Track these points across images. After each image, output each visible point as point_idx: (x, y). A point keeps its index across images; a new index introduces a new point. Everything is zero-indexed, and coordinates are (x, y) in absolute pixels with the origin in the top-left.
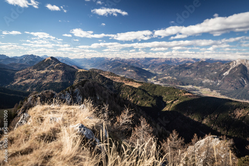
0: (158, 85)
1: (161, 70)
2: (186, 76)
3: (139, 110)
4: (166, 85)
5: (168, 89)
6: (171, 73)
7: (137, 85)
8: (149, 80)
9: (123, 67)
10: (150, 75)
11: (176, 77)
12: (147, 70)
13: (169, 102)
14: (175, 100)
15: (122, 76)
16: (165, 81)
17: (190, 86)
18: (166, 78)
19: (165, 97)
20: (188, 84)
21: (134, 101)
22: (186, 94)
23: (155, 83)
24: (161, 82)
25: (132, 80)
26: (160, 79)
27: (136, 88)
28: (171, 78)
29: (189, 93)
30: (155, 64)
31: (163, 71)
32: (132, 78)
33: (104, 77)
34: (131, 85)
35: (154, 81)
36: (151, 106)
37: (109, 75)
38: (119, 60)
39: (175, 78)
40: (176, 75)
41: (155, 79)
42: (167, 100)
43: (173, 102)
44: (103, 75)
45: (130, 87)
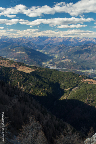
0: (55, 70)
1: (59, 51)
2: (87, 59)
3: (32, 100)
4: (64, 70)
5: (66, 75)
6: (69, 56)
7: (28, 70)
8: (43, 63)
9: (11, 48)
10: (45, 58)
11: (76, 60)
12: (41, 51)
13: (67, 90)
15: (10, 59)
16: (63, 65)
17: (91, 71)
18: (64, 61)
19: (62, 84)
20: (88, 69)
21: (26, 91)
22: (87, 80)
23: (51, 68)
24: (58, 66)
25: (23, 65)
26: (57, 63)
27: (27, 74)
28: (69, 61)
29: (89, 78)
30: (51, 45)
32: (23, 62)
34: (22, 70)
35: (49, 64)
36: (46, 95)
38: (6, 40)
39: (74, 62)
40: (76, 58)
41: (51, 63)
42: (65, 87)
43: (71, 89)
45: (21, 72)
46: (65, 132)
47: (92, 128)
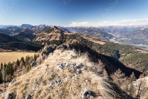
0: (117, 43)
1: (120, 33)
2: (139, 38)
3: (103, 58)
4: (122, 44)
5: (123, 47)
6: (127, 36)
7: (102, 43)
8: (110, 40)
9: (94, 32)
10: (111, 37)
11: (131, 38)
12: (110, 34)
13: (124, 54)
14: (128, 54)
15: (93, 37)
16: (122, 41)
17: (141, 45)
18: (123, 39)
19: (120, 51)
20: (139, 44)
21: (100, 53)
22: (137, 50)
23: (115, 42)
24: (119, 42)
25: (100, 40)
26: (119, 40)
27: (101, 45)
28: (126, 39)
29: (139, 49)
30: (116, 30)
31: (121, 34)
32: (100, 39)
33: (83, 38)
34: (99, 43)
35: (114, 41)
36: (111, 56)
37: (86, 37)
38: (92, 28)
39: (130, 40)
40: (131, 37)
41: (115, 40)
42: (122, 53)
43: (126, 54)
44: (82, 36)
45: (98, 44)
46: (117, 72)
47: (133, 73)
